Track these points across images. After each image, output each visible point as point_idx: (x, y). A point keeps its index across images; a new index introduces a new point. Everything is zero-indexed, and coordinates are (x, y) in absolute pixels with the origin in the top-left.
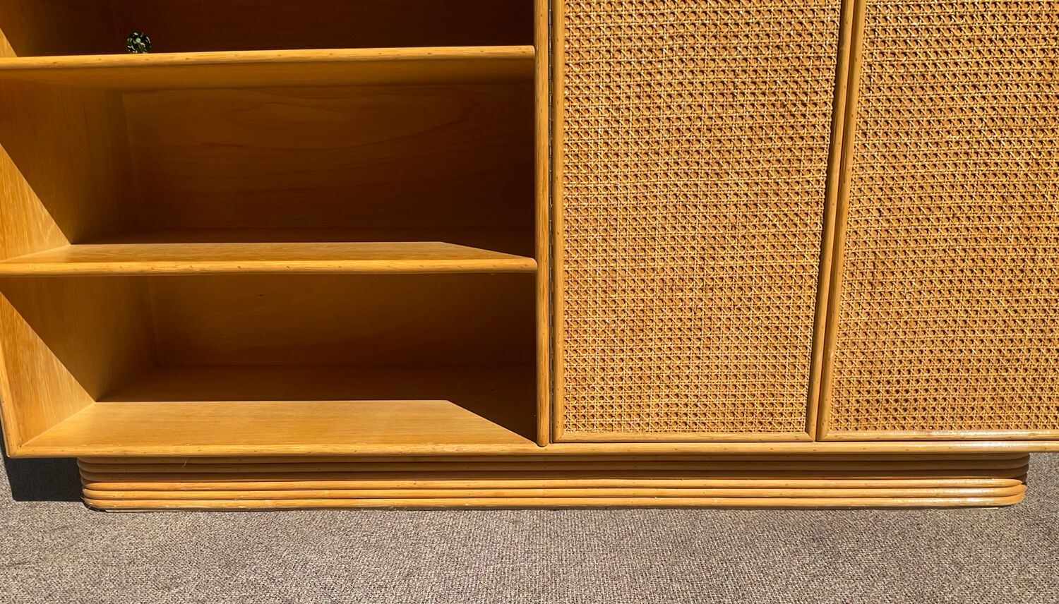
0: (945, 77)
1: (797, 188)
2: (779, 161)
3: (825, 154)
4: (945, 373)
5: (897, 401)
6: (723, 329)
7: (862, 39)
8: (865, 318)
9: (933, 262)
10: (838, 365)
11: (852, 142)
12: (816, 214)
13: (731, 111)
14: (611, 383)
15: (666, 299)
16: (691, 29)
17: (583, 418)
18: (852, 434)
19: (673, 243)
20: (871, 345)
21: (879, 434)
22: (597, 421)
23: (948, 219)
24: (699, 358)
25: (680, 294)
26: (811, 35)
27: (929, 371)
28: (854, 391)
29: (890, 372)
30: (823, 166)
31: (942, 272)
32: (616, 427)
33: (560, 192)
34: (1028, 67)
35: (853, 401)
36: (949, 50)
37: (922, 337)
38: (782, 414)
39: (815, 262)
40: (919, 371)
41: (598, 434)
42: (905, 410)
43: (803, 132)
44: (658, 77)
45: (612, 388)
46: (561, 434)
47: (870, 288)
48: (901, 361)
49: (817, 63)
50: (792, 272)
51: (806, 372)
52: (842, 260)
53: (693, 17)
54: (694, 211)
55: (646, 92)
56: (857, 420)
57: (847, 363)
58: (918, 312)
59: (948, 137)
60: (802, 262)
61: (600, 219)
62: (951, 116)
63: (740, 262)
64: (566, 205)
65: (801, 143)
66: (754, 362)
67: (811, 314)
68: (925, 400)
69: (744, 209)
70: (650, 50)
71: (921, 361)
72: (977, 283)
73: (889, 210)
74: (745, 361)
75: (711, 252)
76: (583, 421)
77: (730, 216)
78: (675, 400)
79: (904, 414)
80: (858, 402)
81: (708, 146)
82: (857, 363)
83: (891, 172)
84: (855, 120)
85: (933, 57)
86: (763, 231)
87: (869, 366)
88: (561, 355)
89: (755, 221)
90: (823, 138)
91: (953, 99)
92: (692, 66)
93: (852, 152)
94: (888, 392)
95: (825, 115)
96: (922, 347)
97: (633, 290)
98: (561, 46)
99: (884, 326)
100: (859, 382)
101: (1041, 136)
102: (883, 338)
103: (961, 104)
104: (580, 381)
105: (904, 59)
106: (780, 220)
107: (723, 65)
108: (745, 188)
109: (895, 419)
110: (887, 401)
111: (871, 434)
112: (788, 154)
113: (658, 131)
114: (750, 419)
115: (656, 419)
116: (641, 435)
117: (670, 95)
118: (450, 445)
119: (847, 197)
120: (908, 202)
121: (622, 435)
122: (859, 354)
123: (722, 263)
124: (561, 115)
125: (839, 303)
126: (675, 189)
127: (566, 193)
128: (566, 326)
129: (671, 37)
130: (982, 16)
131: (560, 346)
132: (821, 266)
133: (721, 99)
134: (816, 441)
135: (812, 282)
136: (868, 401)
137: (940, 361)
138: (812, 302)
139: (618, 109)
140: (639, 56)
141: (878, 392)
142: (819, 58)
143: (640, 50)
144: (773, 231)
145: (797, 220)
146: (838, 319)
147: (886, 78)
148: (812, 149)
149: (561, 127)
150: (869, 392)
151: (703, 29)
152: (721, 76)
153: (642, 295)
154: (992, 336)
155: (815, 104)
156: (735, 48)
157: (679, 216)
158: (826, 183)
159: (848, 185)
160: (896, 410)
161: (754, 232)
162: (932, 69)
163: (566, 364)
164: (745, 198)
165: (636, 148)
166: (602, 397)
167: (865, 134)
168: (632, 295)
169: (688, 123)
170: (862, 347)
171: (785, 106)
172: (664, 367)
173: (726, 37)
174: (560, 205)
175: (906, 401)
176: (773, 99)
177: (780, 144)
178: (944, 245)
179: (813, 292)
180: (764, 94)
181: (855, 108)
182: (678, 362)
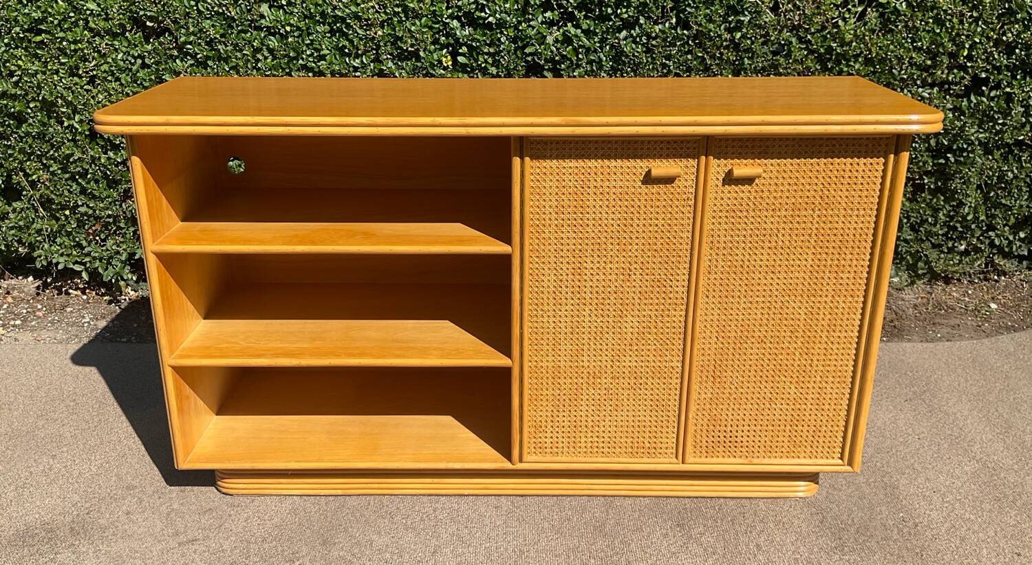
0: (755, 267)
1: (667, 325)
2: (657, 310)
3: (684, 307)
4: (760, 427)
5: (730, 442)
6: (625, 400)
7: (704, 245)
8: (710, 396)
9: (750, 366)
10: (695, 421)
11: (700, 300)
12: (680, 339)
13: (628, 284)
14: (557, 429)
15: (591, 383)
16: (604, 240)
17: (540, 449)
18: (703, 460)
19: (594, 353)
20: (714, 411)
21: (720, 460)
22: (548, 450)
23: (759, 343)
24: (611, 416)
25: (599, 380)
26: (675, 244)
27: (749, 426)
28: (704, 436)
29: (726, 426)
30: (683, 313)
31: (756, 371)
32: (560, 454)
33: (527, 324)
34: (805, 263)
35: (704, 441)
36: (757, 253)
37: (745, 406)
38: (661, 448)
39: (680, 365)
40: (744, 426)
41: (549, 458)
42: (736, 447)
43: (671, 296)
44: (585, 264)
45: (558, 432)
46: (526, 457)
47: (712, 379)
48: (732, 420)
49: (679, 259)
50: (666, 370)
51: (676, 425)
52: (695, 364)
53: (605, 234)
54: (607, 336)
55: (578, 271)
56: (707, 452)
57: (700, 420)
58: (742, 393)
59: (757, 299)
60: (672, 364)
61: (551, 339)
62: (759, 288)
63: (635, 364)
64: (530, 330)
65: (669, 301)
66: (644, 419)
67: (678, 393)
68: (748, 441)
69: (636, 335)
70: (580, 250)
71: (744, 420)
72: (777, 378)
73: (723, 337)
74: (639, 418)
75: (617, 358)
76: (540, 450)
77: (629, 338)
78: (597, 439)
79: (735, 449)
80: (707, 442)
81: (615, 301)
82: (705, 420)
83: (724, 317)
84: (701, 288)
85: (747, 256)
86: (648, 347)
87: (713, 422)
88: (526, 413)
89: (643, 342)
90: (683, 299)
91: (760, 279)
92: (604, 259)
93: (700, 306)
94: (725, 437)
95: (684, 286)
96: (745, 412)
97: (571, 378)
98: (527, 247)
99: (721, 400)
100: (708, 431)
101: (813, 299)
102: (721, 407)
103: (765, 281)
104: (538, 427)
105: (730, 258)
106: (658, 341)
107: (623, 259)
108: (637, 324)
109: (730, 452)
110: (725, 442)
111: (715, 460)
112: (662, 307)
113: (585, 293)
114: (642, 450)
115: (585, 450)
116: (575, 459)
117: (592, 274)
118: (457, 464)
119: (697, 329)
120: (734, 334)
121: (564, 459)
122: (707, 415)
123: (624, 364)
124: (527, 283)
125: (695, 387)
126: (595, 324)
127: (530, 324)
128: (530, 396)
129: (593, 244)
130: (777, 235)
131: (525, 409)
132: (683, 367)
133: (622, 277)
134: (683, 463)
135: (678, 375)
136: (713, 442)
137: (756, 420)
138: (678, 387)
139: (561, 281)
140: (574, 253)
141: (719, 437)
142: (680, 256)
143: (574, 250)
144: (654, 347)
145: (668, 342)
146: (694, 396)
147: (720, 267)
148: (676, 304)
149: (527, 289)
150: (713, 437)
151: (611, 240)
152: (623, 265)
153: (576, 381)
154: (787, 407)
155: (678, 281)
156: (630, 250)
157: (598, 338)
158: (685, 322)
159: (698, 324)
160: (730, 447)
161: (643, 348)
162: (747, 263)
163: (529, 418)
164: (637, 330)
165: (572, 302)
166: (552, 437)
167: (708, 297)
168: (570, 381)
169: (603, 289)
170: (709, 411)
171: (660, 281)
172: (589, 420)
173: (625, 244)
174: (526, 330)
175: (736, 442)
176: (653, 277)
177: (657, 301)
178: (757, 357)
179: (679, 381)
180: (648, 275)
181: (701, 282)
182: (598, 418)
